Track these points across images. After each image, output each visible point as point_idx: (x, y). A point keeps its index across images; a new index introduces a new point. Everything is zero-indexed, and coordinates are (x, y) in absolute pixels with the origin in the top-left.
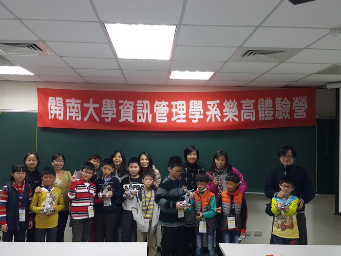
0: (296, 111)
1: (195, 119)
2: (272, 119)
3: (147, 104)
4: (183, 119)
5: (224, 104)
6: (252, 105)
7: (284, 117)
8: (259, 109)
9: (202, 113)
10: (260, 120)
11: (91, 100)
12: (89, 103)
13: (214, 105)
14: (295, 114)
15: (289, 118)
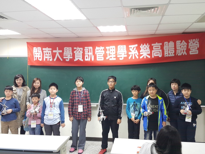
0: (191, 49)
1: (121, 58)
2: (173, 55)
3: (91, 49)
4: (114, 57)
5: (141, 47)
6: (160, 46)
7: (182, 54)
8: (164, 49)
9: (126, 54)
10: (165, 56)
11: (57, 48)
12: (56, 50)
13: (134, 48)
14: (190, 52)
15: (186, 54)
